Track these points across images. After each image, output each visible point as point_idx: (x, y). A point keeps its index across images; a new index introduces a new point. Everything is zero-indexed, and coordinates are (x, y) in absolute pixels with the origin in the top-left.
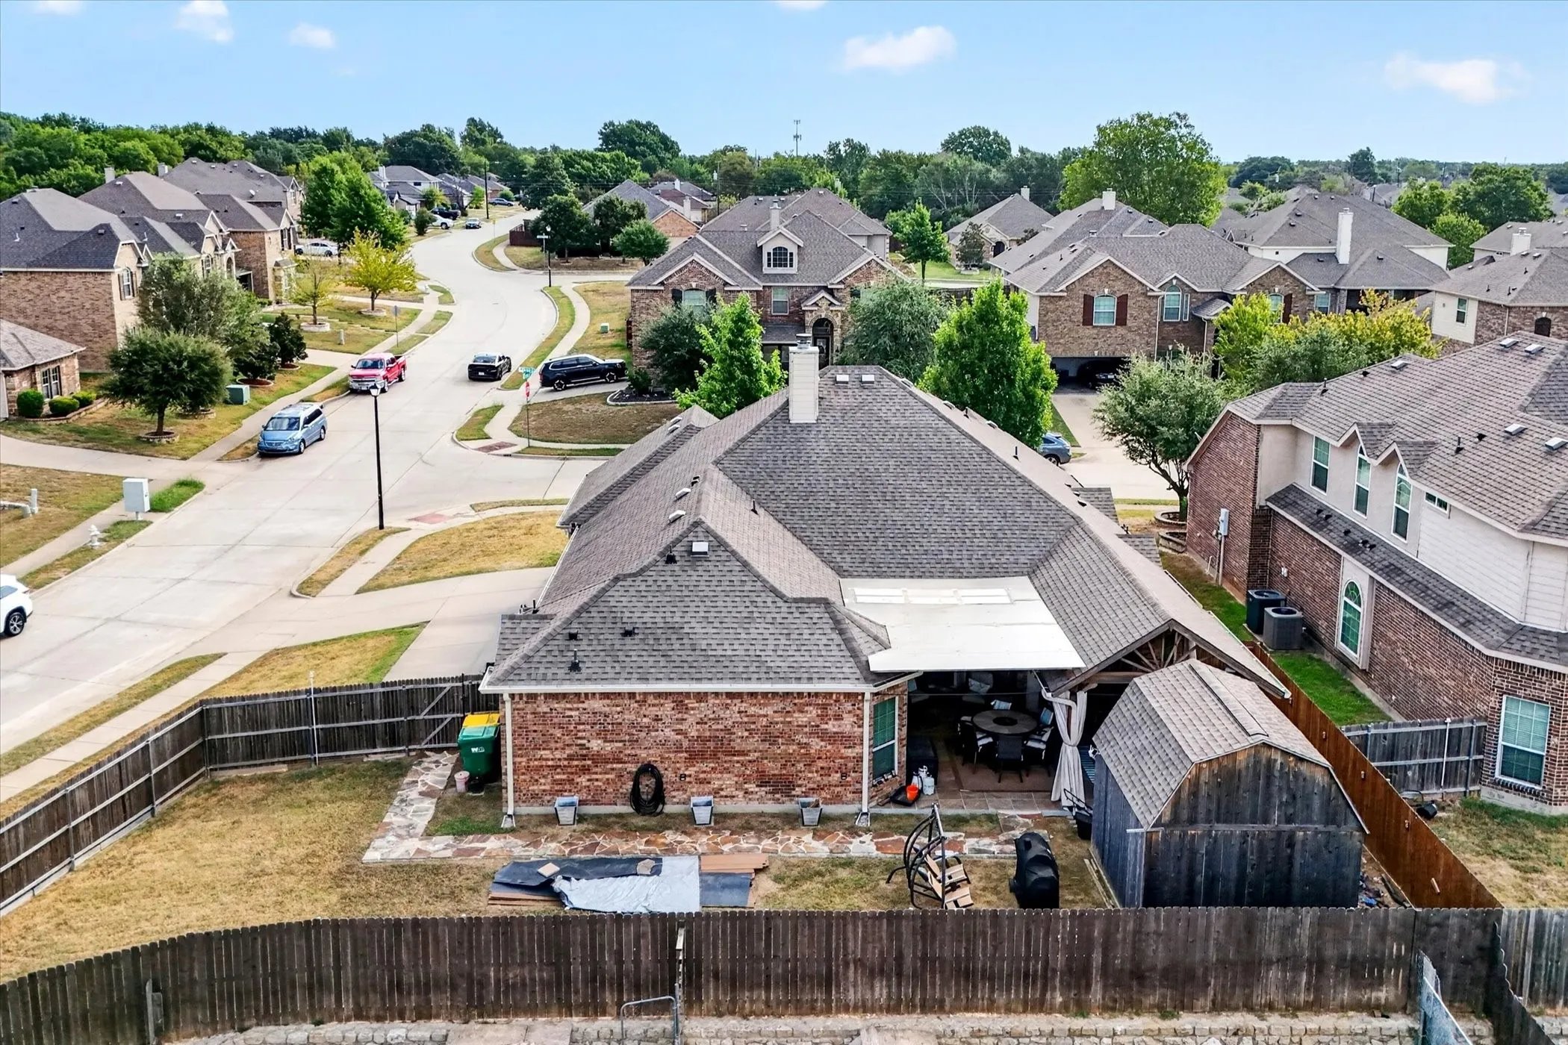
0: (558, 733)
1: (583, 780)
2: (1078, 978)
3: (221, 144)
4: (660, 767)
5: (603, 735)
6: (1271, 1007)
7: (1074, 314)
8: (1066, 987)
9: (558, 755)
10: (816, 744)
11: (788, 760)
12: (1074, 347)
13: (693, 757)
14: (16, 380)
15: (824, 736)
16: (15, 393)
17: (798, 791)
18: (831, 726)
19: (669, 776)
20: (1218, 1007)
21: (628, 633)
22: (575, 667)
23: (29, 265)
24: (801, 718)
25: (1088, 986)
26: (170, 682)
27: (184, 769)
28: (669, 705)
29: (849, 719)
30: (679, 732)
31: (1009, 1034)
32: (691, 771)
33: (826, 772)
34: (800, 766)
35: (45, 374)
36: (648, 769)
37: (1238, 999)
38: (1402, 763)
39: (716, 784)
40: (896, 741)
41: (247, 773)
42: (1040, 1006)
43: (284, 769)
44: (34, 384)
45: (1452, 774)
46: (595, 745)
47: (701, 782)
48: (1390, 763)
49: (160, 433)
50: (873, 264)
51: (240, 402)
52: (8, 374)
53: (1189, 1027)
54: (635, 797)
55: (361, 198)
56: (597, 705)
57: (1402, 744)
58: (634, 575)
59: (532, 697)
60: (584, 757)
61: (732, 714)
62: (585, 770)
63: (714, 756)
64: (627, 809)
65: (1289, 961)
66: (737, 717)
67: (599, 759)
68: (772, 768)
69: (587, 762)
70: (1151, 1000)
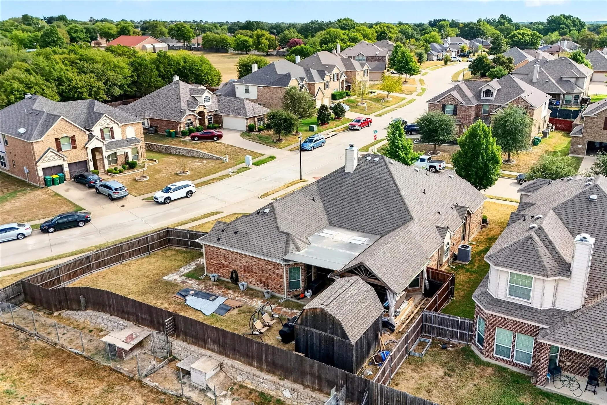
0: (215, 256)
1: (221, 270)
2: (260, 360)
3: (390, 32)
4: (238, 272)
5: (224, 259)
6: (308, 386)
7: (600, 124)
8: (257, 362)
9: (215, 262)
10: (273, 276)
11: (267, 278)
12: (598, 138)
13: (245, 271)
14: (248, 121)
15: (275, 273)
16: (248, 124)
17: (269, 287)
18: (277, 271)
19: (239, 275)
20: (295, 381)
21: (236, 233)
22: (219, 240)
23: (269, 85)
24: (269, 267)
25: (262, 364)
26: (204, 218)
27: (161, 244)
28: (239, 256)
29: (281, 270)
30: (241, 263)
31: (239, 369)
32: (245, 275)
33: (276, 284)
34: (270, 280)
35: (258, 119)
36: (234, 271)
37: (300, 381)
38: (445, 328)
39: (251, 280)
40: (301, 280)
41: (177, 248)
42: (251, 364)
43: (184, 249)
44: (255, 122)
45: (462, 337)
46: (223, 261)
47: (247, 278)
48: (440, 327)
49: (279, 140)
50: (520, 99)
51: (313, 131)
52: (247, 119)
53: (282, 384)
54: (232, 278)
55: (405, 56)
56: (223, 251)
57: (445, 322)
58: (247, 216)
59: (209, 246)
60: (221, 264)
61: (253, 262)
62: (221, 268)
63: (249, 272)
64: (229, 280)
65: (312, 375)
66: (254, 263)
67: (224, 266)
68: (263, 279)
69: (222, 266)
70: (278, 373)
